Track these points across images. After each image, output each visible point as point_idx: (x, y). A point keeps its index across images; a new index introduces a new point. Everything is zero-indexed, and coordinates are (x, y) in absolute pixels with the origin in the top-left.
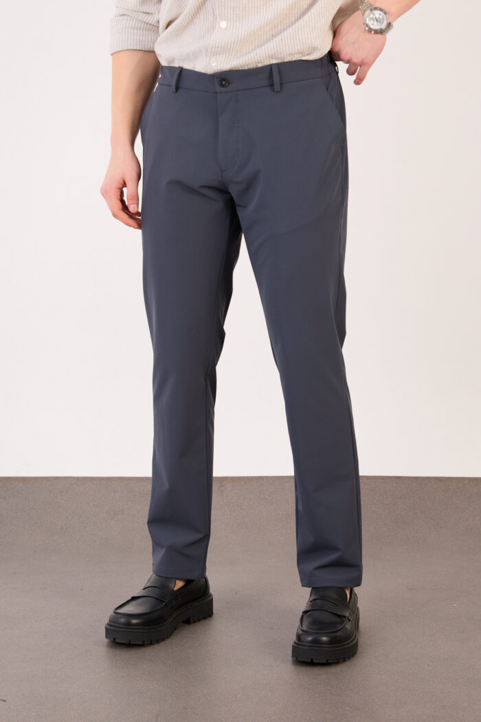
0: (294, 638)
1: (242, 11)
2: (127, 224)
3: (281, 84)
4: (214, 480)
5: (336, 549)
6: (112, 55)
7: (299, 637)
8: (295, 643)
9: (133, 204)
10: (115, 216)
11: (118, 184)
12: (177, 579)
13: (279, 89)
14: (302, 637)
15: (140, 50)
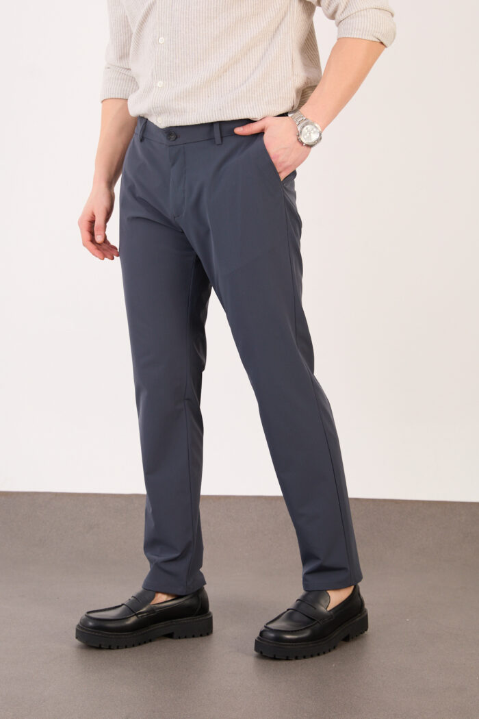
0: (258, 634)
1: (176, 70)
2: (94, 254)
3: (222, 137)
4: (201, 499)
5: (318, 558)
6: (103, 101)
7: (261, 633)
8: (258, 638)
9: (100, 234)
10: (84, 245)
11: (88, 218)
12: (158, 592)
13: (220, 143)
14: (264, 634)
15: (121, 99)
